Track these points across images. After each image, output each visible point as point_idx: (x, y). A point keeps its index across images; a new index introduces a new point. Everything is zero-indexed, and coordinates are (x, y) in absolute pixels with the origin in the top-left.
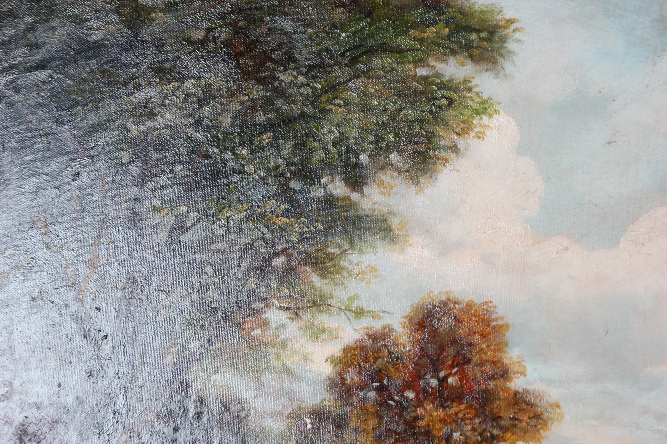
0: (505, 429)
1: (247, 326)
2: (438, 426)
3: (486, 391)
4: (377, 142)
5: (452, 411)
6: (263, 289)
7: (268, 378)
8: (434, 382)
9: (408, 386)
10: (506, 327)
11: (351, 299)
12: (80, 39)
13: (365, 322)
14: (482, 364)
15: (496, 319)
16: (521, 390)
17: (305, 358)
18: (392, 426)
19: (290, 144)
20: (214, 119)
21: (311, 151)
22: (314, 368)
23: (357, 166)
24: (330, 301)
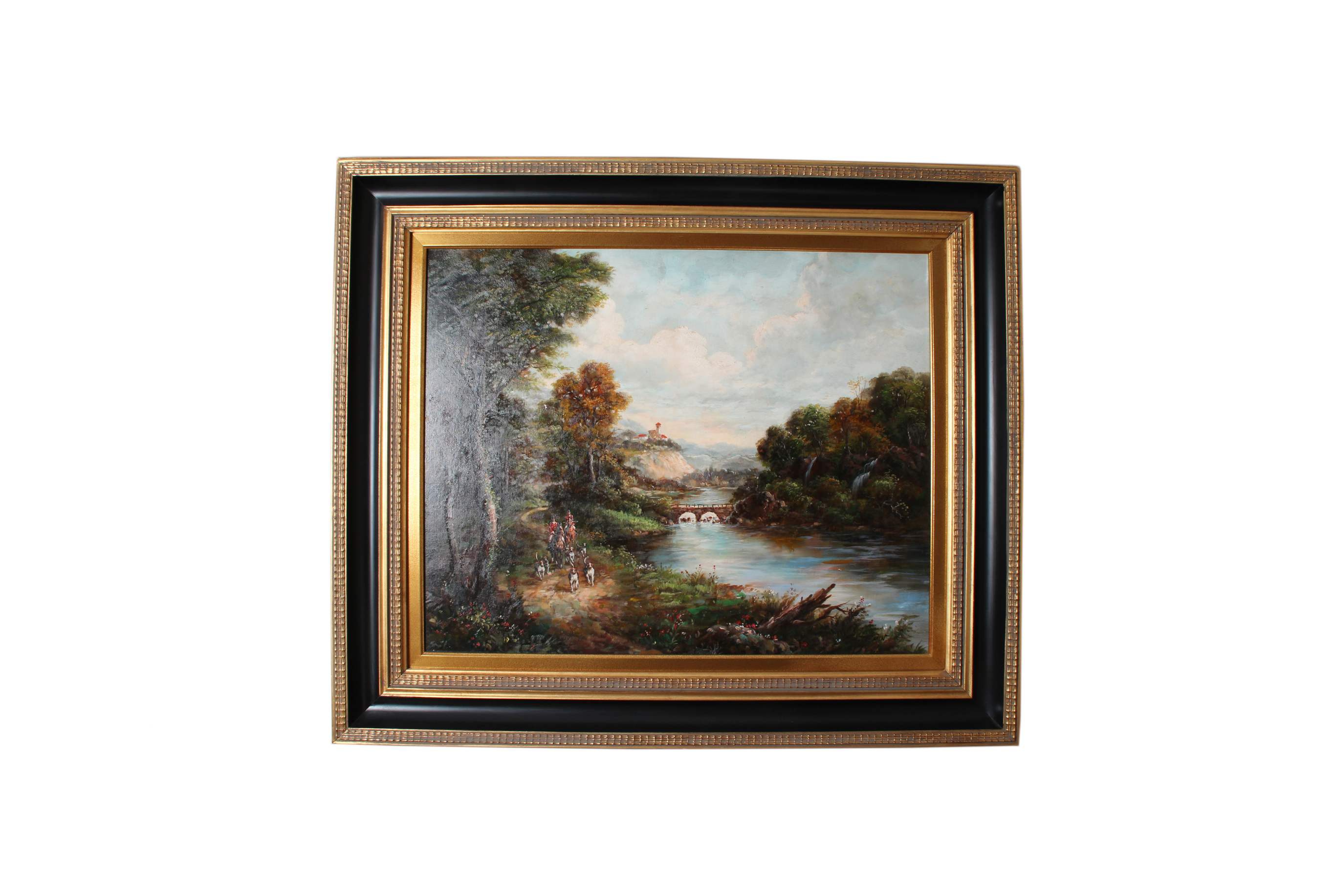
0: (614, 406)
1: (522, 374)
2: (591, 406)
3: (607, 393)
4: (567, 309)
5: (596, 400)
6: (528, 360)
7: (531, 392)
8: (589, 391)
9: (580, 393)
10: (613, 371)
11: (559, 363)
12: (459, 274)
13: (565, 371)
14: (605, 384)
15: (610, 369)
16: (618, 392)
17: (544, 384)
18: (575, 406)
19: (536, 310)
20: (508, 301)
21: (543, 312)
22: (547, 387)
23: (560, 317)
24: (552, 364)
